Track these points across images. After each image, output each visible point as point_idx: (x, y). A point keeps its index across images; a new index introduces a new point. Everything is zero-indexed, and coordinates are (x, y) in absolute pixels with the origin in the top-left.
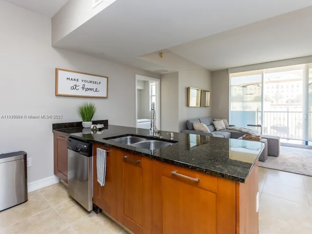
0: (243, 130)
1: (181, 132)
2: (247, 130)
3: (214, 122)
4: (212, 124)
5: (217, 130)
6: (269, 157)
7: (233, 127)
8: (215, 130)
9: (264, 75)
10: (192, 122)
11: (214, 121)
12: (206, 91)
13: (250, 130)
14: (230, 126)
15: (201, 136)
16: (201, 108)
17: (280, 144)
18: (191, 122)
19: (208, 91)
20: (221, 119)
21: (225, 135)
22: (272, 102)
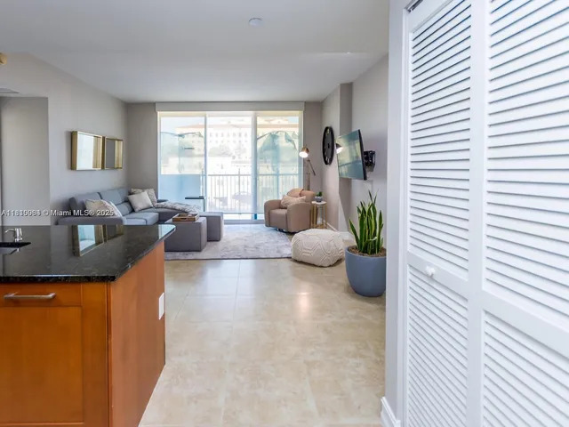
0: (178, 207)
1: (57, 224)
2: (183, 206)
3: (131, 197)
4: (127, 201)
5: (136, 210)
6: (209, 243)
7: (162, 203)
8: (133, 211)
9: (208, 119)
10: (84, 200)
11: (130, 194)
12: (114, 140)
13: (187, 205)
14: (159, 201)
15: (104, 226)
16: (103, 171)
17: (223, 222)
18: (79, 200)
19: (118, 140)
20: (143, 188)
21: (148, 218)
22: (234, 157)
